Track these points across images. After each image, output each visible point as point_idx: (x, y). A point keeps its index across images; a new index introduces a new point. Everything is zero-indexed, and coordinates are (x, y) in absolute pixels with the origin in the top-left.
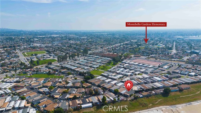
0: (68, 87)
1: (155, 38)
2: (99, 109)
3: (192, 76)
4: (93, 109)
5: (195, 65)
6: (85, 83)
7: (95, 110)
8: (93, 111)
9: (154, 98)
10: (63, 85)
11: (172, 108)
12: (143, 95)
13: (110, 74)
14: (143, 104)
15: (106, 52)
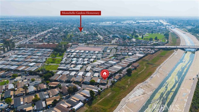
0: (32, 93)
1: (74, 25)
2: (91, 105)
3: (130, 55)
4: (86, 107)
5: (126, 47)
6: (50, 83)
7: (89, 108)
8: (87, 110)
9: (124, 80)
10: (22, 92)
11: (145, 84)
12: (117, 80)
13: (68, 66)
14: (123, 87)
15: (37, 43)
